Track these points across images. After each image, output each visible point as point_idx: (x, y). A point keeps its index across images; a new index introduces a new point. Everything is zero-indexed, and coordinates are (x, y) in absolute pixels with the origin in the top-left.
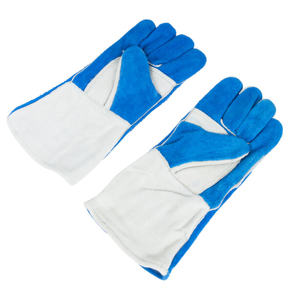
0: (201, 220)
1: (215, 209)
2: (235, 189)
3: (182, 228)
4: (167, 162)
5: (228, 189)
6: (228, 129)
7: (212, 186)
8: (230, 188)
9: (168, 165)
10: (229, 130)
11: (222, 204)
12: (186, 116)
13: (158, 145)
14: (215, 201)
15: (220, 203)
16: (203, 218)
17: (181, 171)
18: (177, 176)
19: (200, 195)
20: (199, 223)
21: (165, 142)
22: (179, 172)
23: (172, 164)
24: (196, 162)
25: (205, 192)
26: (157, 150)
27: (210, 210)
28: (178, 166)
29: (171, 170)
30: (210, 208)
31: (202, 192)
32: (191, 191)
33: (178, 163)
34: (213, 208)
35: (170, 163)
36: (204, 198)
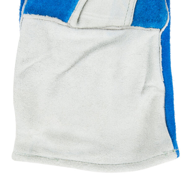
0: (161, 53)
1: (166, 25)
3: (145, 83)
4: (56, 19)
9: (60, 21)
11: (169, 11)
14: (158, 16)
15: (166, 11)
16: (161, 48)
17: (84, 12)
18: (82, 24)
19: (132, 25)
20: (161, 59)
22: (82, 16)
23: (64, 16)
25: (136, 14)
26: (28, 14)
27: (161, 32)
28: (74, 11)
29: (69, 25)
30: (159, 30)
31: (132, 19)
32: (118, 28)
33: (70, 7)
34: (163, 26)
35: (60, 15)
36: (142, 25)
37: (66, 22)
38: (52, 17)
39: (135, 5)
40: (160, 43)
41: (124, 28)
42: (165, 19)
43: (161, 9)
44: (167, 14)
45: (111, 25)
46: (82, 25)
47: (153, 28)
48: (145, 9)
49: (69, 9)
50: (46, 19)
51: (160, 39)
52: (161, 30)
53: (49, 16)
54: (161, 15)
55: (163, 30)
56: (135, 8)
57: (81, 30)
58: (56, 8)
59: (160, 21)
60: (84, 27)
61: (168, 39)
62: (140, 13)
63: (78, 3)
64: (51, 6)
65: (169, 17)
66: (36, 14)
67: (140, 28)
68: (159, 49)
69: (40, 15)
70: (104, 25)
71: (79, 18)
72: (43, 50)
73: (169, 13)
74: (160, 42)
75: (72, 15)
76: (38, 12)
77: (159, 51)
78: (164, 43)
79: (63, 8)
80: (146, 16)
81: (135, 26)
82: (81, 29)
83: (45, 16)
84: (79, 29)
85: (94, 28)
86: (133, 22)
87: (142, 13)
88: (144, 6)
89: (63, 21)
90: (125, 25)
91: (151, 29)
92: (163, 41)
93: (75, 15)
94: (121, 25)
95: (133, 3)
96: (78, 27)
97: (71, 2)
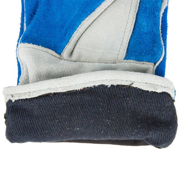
1: (161, 59)
2: (166, 10)
5: (157, 17)
7: (133, 33)
8: (159, 15)
11: (165, 45)
13: (20, 36)
14: (152, 50)
15: (161, 46)
18: (75, 56)
19: (124, 59)
21: (25, 24)
24: (88, 18)
25: (130, 48)
27: (155, 67)
28: (68, 43)
29: (62, 57)
30: (153, 64)
32: (111, 62)
33: (65, 40)
34: (157, 60)
35: (54, 47)
36: (134, 58)
37: (59, 54)
39: (129, 39)
41: (117, 62)
42: (160, 53)
43: (155, 43)
48: (139, 43)
49: (63, 41)
52: (155, 64)
54: (155, 49)
55: (157, 64)
56: (129, 43)
58: (50, 40)
59: (154, 55)
62: (134, 47)
63: (73, 36)
64: (46, 37)
65: (164, 51)
69: (33, 44)
75: (66, 47)
76: (32, 41)
79: (57, 40)
80: (139, 49)
83: (39, 46)
84: (71, 61)
85: (87, 62)
86: (126, 56)
88: (137, 40)
89: (56, 52)
90: (118, 59)
91: (144, 62)
93: (68, 47)
95: (127, 38)
97: (65, 35)
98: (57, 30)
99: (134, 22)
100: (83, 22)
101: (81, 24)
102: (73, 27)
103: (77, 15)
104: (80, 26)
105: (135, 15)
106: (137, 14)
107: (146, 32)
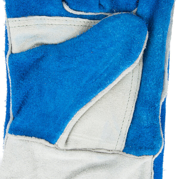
0: (153, 178)
4: (43, 141)
6: (87, 14)
9: (47, 143)
10: (90, 14)
12: (7, 42)
14: (152, 144)
16: (153, 173)
17: (73, 133)
19: (123, 151)
22: (71, 137)
23: (51, 138)
25: (129, 139)
26: (14, 135)
27: (154, 158)
28: (63, 133)
29: (56, 146)
30: (152, 156)
31: (124, 144)
32: (109, 152)
33: (59, 130)
34: (156, 152)
35: (48, 137)
36: (135, 153)
37: (53, 144)
38: (39, 138)
39: (128, 129)
40: (153, 169)
41: (115, 152)
42: (160, 146)
43: (156, 136)
44: (161, 142)
45: (101, 148)
46: (70, 146)
47: (146, 155)
48: (138, 135)
49: (57, 132)
50: (32, 140)
51: (153, 165)
52: (154, 156)
53: (36, 137)
54: (155, 143)
57: (69, 152)
58: (43, 128)
59: (153, 148)
60: (72, 148)
61: (161, 164)
63: (68, 125)
64: (38, 126)
65: (163, 143)
66: (21, 135)
67: (132, 156)
68: (151, 174)
69: (26, 136)
70: (94, 147)
71: (68, 138)
72: (28, 171)
73: (163, 139)
74: (153, 167)
75: (60, 137)
76: (24, 132)
77: (151, 177)
78: (156, 169)
79: (51, 129)
80: (139, 143)
81: (127, 153)
82: (69, 150)
83: (32, 137)
84: (67, 150)
85: (83, 149)
86: (125, 147)
87: (135, 139)
88: (137, 132)
89: (50, 143)
90: (117, 149)
91: (144, 156)
92: (156, 167)
93: (63, 137)
94: (112, 149)
95: (126, 128)
96: (66, 149)
97: (59, 125)
98: (50, 120)
99: (133, 112)
100: (78, 112)
101: (76, 114)
102: (67, 118)
103: (72, 105)
104: (75, 116)
105: (134, 104)
106: (136, 103)
107: (146, 126)
